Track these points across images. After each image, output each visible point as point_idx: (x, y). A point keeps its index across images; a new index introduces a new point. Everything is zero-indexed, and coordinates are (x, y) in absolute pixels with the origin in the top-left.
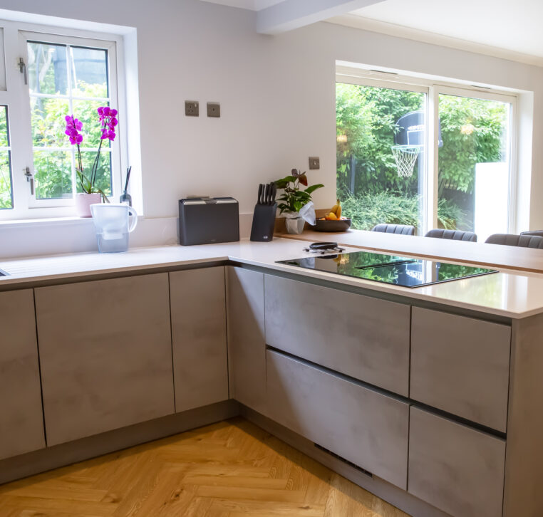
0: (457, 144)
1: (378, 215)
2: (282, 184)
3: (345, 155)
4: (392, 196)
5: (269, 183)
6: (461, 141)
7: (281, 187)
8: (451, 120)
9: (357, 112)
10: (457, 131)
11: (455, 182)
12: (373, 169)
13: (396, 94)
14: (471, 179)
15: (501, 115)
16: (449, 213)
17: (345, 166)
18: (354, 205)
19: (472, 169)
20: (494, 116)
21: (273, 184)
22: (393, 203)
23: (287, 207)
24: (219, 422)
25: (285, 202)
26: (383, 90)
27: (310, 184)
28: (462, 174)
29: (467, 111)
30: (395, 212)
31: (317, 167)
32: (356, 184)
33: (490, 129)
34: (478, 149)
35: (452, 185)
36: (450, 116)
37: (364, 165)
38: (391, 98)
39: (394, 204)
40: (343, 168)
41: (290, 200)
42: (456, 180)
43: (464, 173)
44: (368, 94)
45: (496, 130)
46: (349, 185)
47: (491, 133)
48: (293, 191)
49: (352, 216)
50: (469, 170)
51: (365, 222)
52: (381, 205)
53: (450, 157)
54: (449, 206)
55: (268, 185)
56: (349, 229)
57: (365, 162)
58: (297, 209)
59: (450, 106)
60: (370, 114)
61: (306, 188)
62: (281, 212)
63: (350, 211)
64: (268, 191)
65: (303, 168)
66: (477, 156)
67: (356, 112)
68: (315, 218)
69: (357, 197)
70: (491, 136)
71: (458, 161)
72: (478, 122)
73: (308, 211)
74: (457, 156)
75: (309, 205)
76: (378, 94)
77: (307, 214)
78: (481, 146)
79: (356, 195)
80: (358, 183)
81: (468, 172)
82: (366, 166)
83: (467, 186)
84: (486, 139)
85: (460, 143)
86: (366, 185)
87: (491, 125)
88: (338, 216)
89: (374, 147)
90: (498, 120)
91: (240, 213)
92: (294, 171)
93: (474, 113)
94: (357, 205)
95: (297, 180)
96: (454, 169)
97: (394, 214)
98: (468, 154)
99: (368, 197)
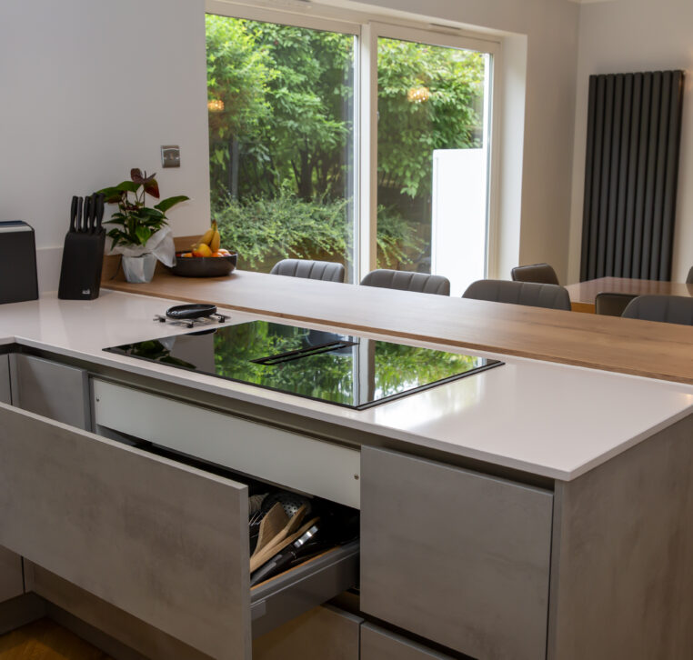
0: (400, 118)
1: (277, 234)
2: (115, 194)
3: (222, 135)
4: (298, 203)
5: (90, 194)
6: (408, 113)
7: (111, 201)
8: (391, 79)
9: (240, 63)
10: (401, 98)
11: (397, 176)
12: (267, 158)
13: (303, 34)
14: (423, 174)
15: (469, 72)
16: (389, 227)
17: (222, 152)
18: (238, 217)
19: (425, 158)
20: (458, 73)
21: (96, 196)
22: (301, 212)
23: (124, 235)
24: (9, 633)
25: (121, 228)
26: (282, 27)
27: (165, 195)
28: (408, 166)
29: (415, 65)
30: (305, 228)
31: (177, 165)
32: (240, 184)
33: (453, 94)
34: (435, 126)
35: (392, 182)
36: (390, 73)
37: (252, 150)
38: (295, 40)
39: (303, 215)
40: (220, 156)
41: (130, 221)
42: (400, 174)
43: (411, 165)
44: (259, 34)
45: (462, 96)
46: (228, 184)
47: (453, 100)
48: (135, 208)
49: (235, 236)
50: (420, 159)
51: (256, 246)
52: (282, 217)
53: (390, 138)
54: (388, 216)
55: (88, 199)
56: (235, 271)
57: (254, 145)
58: (141, 240)
59: (389, 56)
60: (261, 66)
61: (157, 202)
62: (114, 245)
63: (231, 227)
64: (87, 208)
65: (152, 166)
66: (432, 137)
67: (238, 65)
68: (173, 253)
69: (242, 203)
70: (455, 107)
71: (403, 144)
72: (433, 83)
73: (162, 242)
74: (401, 137)
75: (162, 234)
76: (274, 34)
77: (160, 247)
78: (438, 121)
79: (240, 200)
80: (243, 180)
81: (419, 163)
82: (256, 152)
83: (417, 185)
84: (446, 110)
85: (406, 117)
86: (256, 183)
87: (453, 87)
88: (214, 251)
89: (269, 123)
90: (466, 80)
91: (38, 248)
92: (135, 173)
93: (426, 67)
94: (243, 217)
95: (141, 189)
96: (396, 157)
97: (303, 231)
98: (418, 133)
99: (261, 204)
